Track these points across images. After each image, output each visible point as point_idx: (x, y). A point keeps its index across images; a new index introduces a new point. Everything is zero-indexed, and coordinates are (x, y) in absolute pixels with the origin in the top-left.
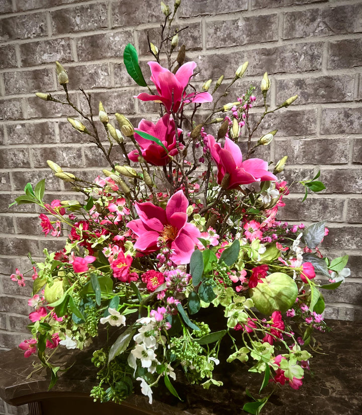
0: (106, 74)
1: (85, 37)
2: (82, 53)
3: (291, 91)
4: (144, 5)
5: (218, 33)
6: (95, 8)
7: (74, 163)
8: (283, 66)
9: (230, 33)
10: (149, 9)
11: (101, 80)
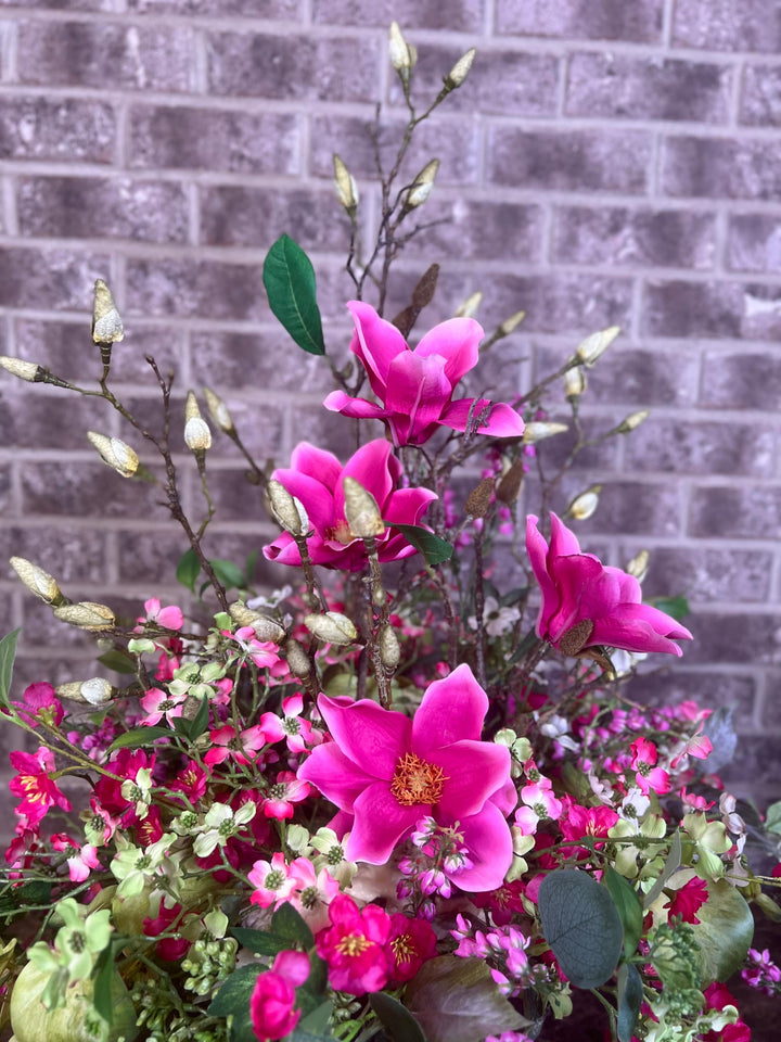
1: (46, 178)
2: (32, 216)
4: (222, 128)
8: (550, 317)
10: (233, 139)
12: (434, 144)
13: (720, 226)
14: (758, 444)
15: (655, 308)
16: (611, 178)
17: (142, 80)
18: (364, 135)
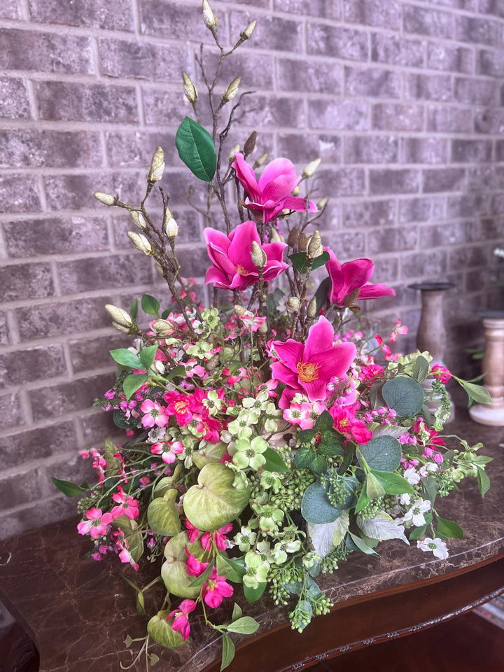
12: (168, 59)
13: (305, 105)
14: (332, 213)
15: (283, 149)
16: (257, 81)
18: (129, 52)
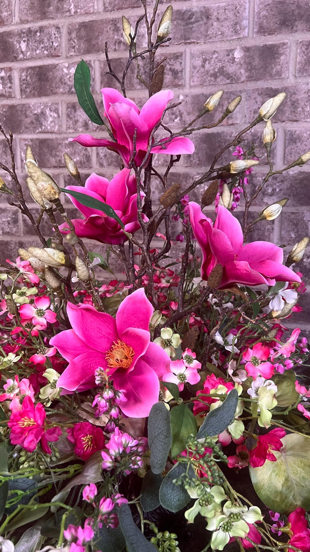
0: (56, 115)
1: (32, 68)
2: (26, 88)
3: (306, 145)
4: (110, 28)
5: (207, 66)
6: (46, 31)
7: (8, 230)
8: (294, 112)
9: (223, 67)
10: (116, 33)
11: (49, 122)
12: (222, 17)
17: (73, 11)
18: (183, 19)
